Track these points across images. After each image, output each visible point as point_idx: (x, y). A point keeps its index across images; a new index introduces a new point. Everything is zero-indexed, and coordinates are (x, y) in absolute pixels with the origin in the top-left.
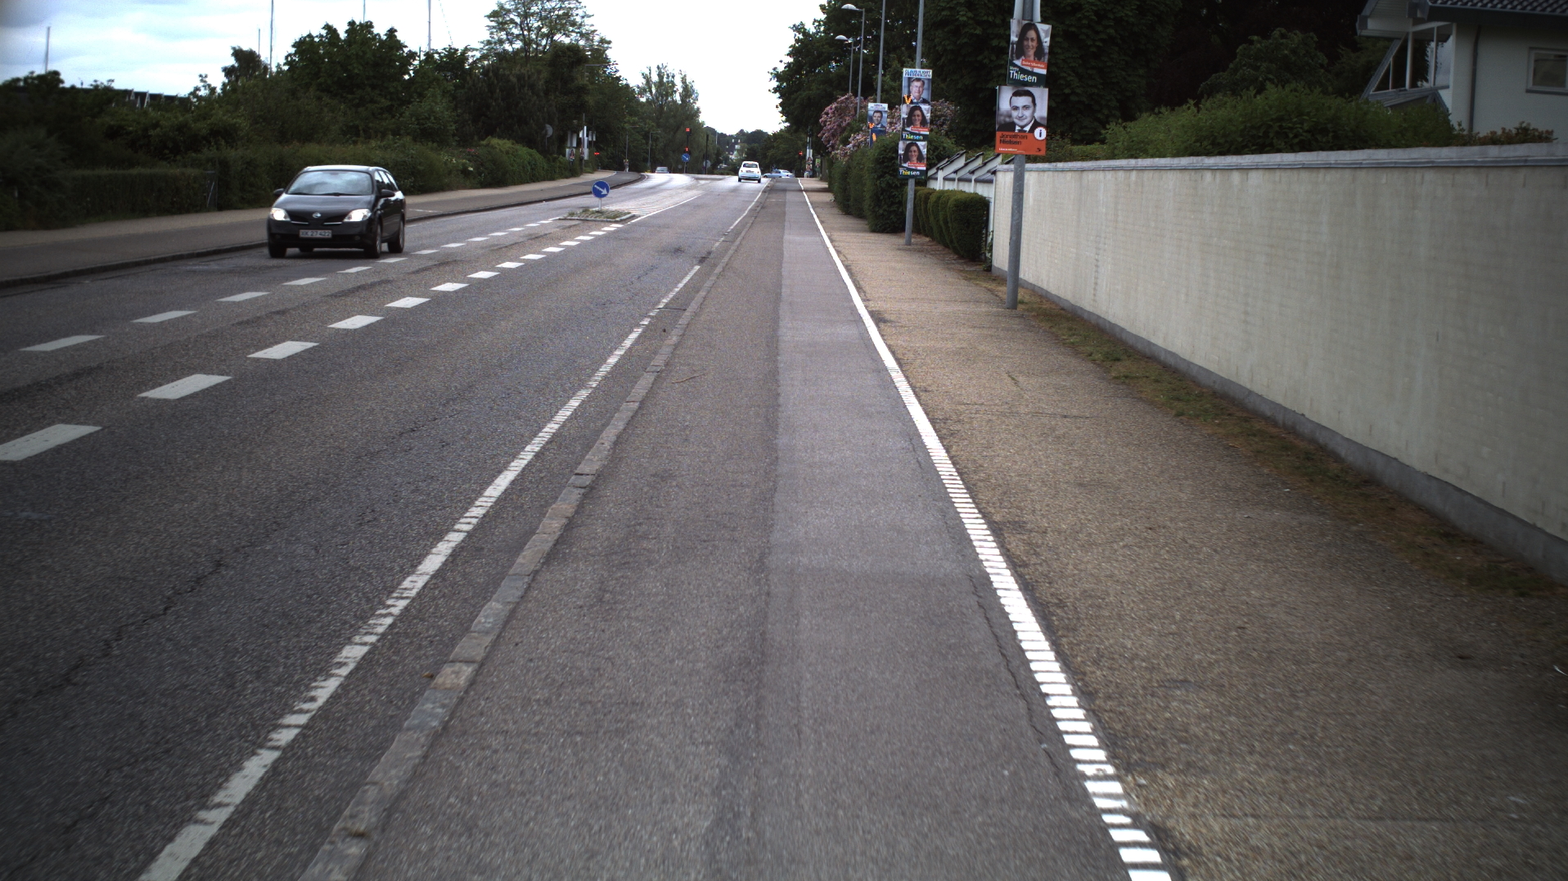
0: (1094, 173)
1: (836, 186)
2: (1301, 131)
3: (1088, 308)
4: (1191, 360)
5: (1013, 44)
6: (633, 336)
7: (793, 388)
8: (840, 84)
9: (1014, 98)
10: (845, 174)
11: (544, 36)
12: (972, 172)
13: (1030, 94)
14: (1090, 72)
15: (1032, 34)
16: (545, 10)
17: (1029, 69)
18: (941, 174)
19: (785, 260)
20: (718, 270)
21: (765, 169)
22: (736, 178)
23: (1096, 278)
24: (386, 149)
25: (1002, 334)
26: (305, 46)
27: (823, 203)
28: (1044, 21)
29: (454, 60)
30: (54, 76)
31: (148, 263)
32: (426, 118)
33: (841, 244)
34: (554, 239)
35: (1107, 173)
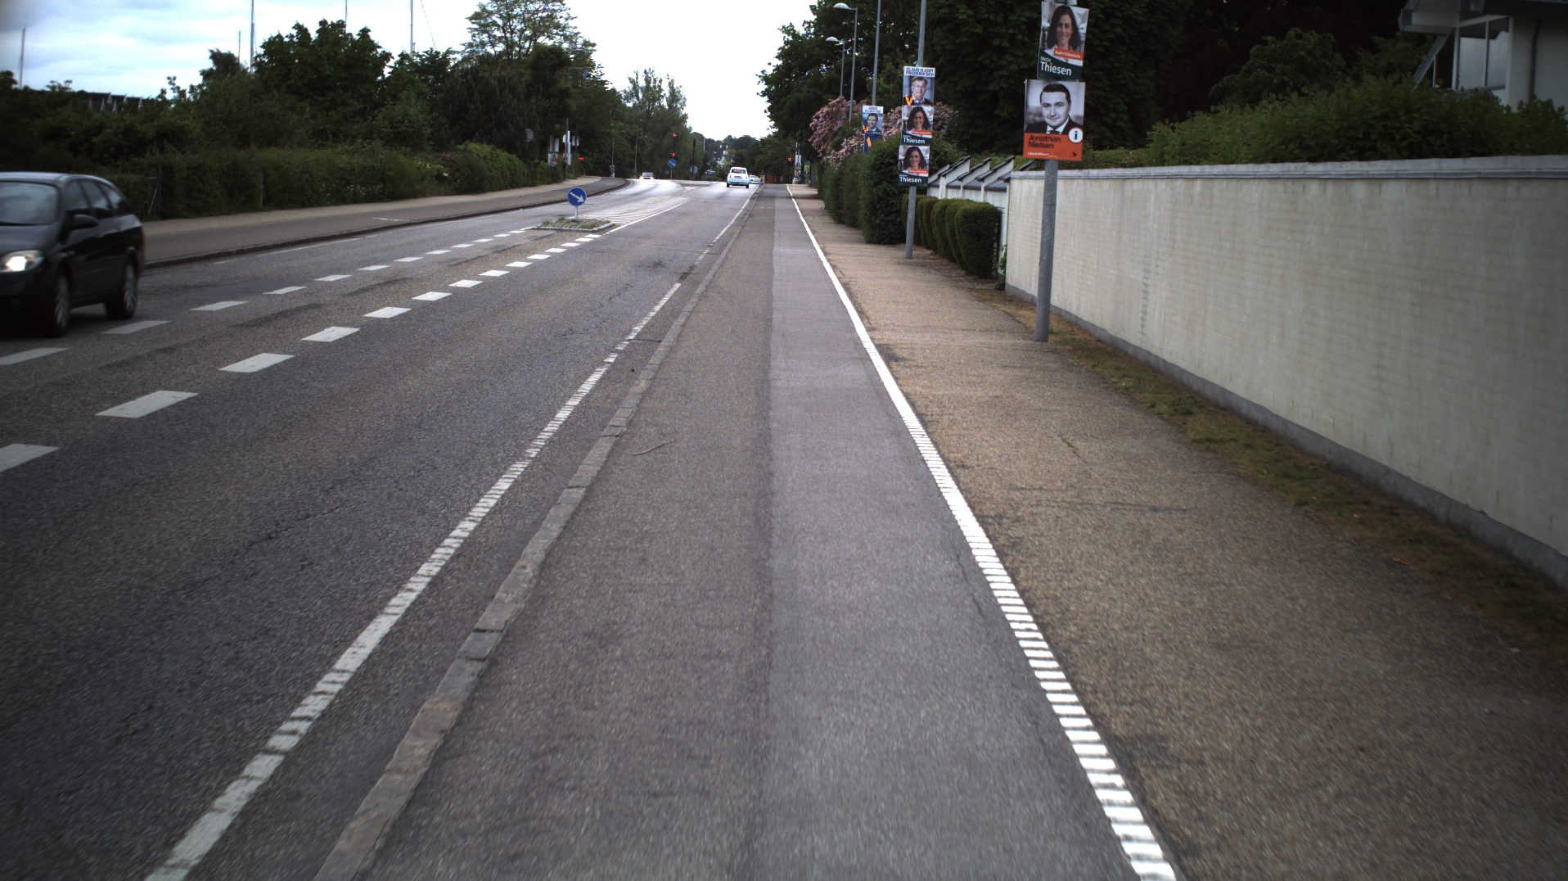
0: (1141, 181)
1: (827, 192)
2: (1410, 131)
3: (1135, 342)
4: (1289, 418)
5: (1044, 30)
6: (595, 378)
7: (790, 464)
8: (830, 88)
9: (1045, 94)
10: (838, 181)
11: (527, 38)
12: (981, 180)
13: (1063, 89)
15: (1066, 19)
16: (529, 12)
17: (1063, 60)
18: (943, 182)
19: (776, 276)
20: (701, 289)
21: (753, 175)
22: (724, 184)
23: (1145, 306)
24: (355, 153)
25: (1038, 376)
26: (274, 46)
27: (813, 210)
29: (435, 63)
32: (400, 122)
33: (836, 258)
34: (523, 252)
35: (1159, 182)
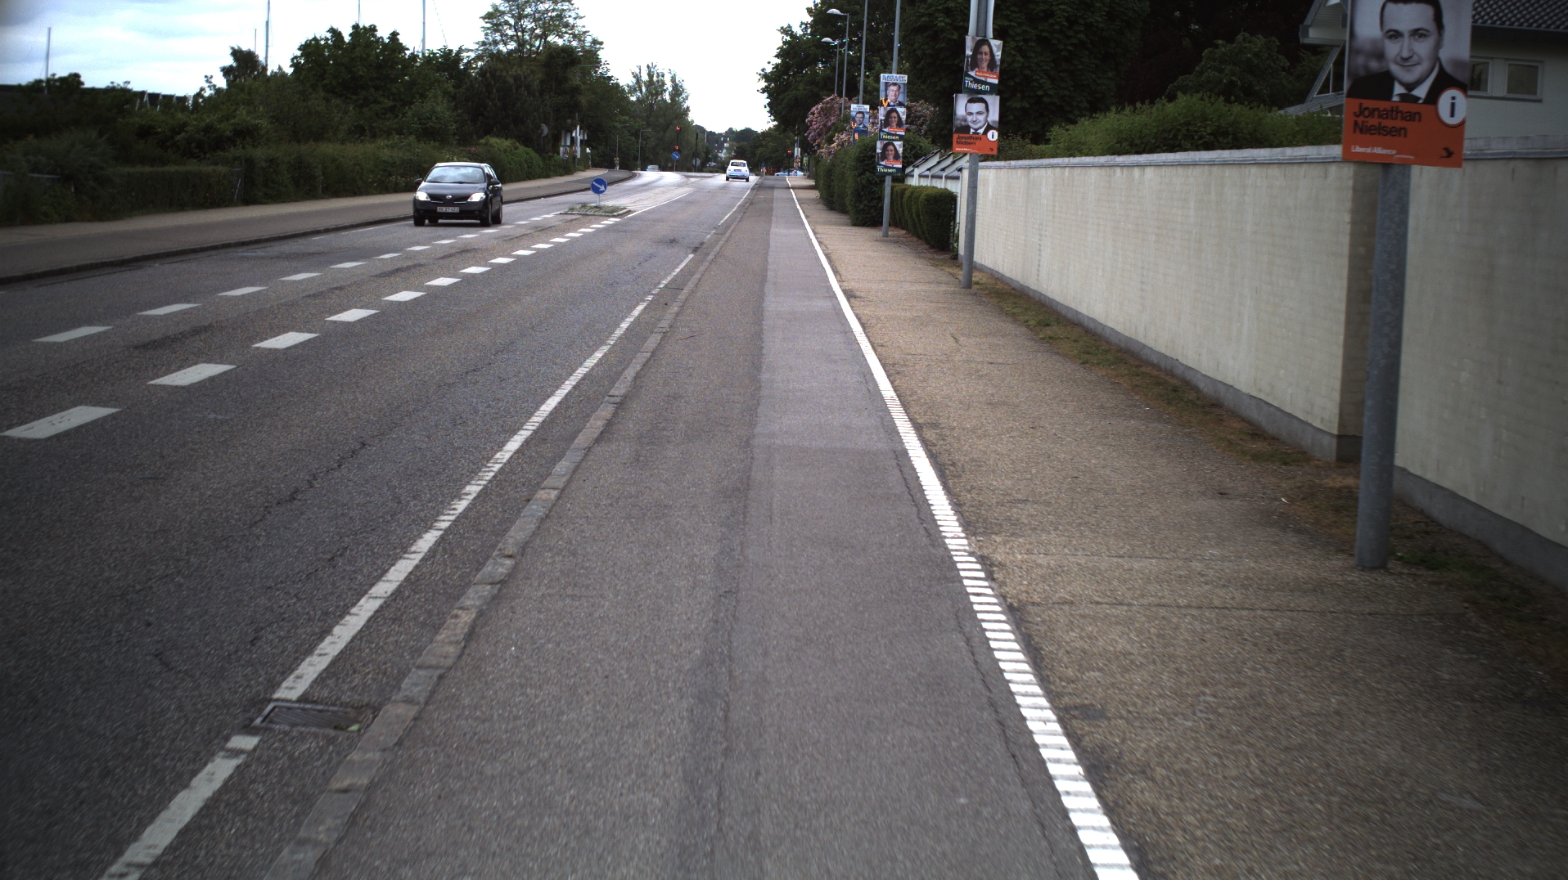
1: (822, 183)
2: (1204, 133)
3: (1034, 287)
4: (1106, 324)
5: (968, 57)
6: (640, 308)
7: (774, 344)
8: (825, 85)
9: (969, 105)
10: (829, 173)
11: (537, 37)
12: (943, 170)
13: (984, 101)
14: (1061, 74)
15: (985, 48)
16: (539, 12)
17: (983, 79)
18: (917, 172)
19: (771, 249)
20: (711, 257)
21: (754, 169)
22: (724, 176)
23: (1039, 261)
24: (393, 147)
25: (954, 307)
26: (311, 49)
27: (809, 199)
28: (995, 38)
29: (448, 61)
30: (75, 78)
31: (203, 250)
32: (428, 118)
33: (824, 236)
34: (561, 231)
35: (1048, 169)
